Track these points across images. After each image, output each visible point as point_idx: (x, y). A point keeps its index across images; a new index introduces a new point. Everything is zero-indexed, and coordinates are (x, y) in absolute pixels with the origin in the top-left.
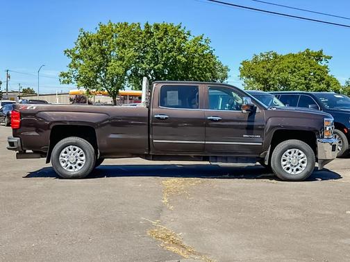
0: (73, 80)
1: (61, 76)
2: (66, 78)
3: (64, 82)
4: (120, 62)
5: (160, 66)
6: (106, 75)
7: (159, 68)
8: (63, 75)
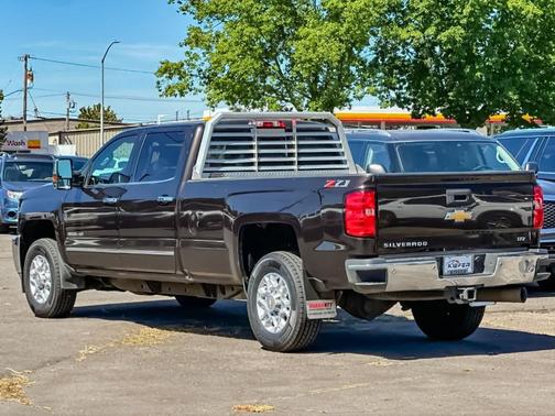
0: (197, 82)
1: (161, 72)
2: (176, 79)
3: (170, 91)
4: (332, 26)
5: (457, 32)
6: (292, 65)
7: (451, 40)
8: (168, 70)
